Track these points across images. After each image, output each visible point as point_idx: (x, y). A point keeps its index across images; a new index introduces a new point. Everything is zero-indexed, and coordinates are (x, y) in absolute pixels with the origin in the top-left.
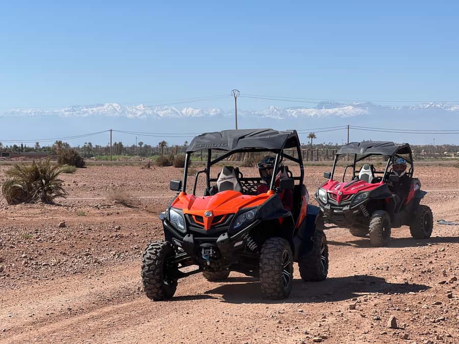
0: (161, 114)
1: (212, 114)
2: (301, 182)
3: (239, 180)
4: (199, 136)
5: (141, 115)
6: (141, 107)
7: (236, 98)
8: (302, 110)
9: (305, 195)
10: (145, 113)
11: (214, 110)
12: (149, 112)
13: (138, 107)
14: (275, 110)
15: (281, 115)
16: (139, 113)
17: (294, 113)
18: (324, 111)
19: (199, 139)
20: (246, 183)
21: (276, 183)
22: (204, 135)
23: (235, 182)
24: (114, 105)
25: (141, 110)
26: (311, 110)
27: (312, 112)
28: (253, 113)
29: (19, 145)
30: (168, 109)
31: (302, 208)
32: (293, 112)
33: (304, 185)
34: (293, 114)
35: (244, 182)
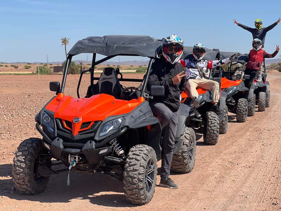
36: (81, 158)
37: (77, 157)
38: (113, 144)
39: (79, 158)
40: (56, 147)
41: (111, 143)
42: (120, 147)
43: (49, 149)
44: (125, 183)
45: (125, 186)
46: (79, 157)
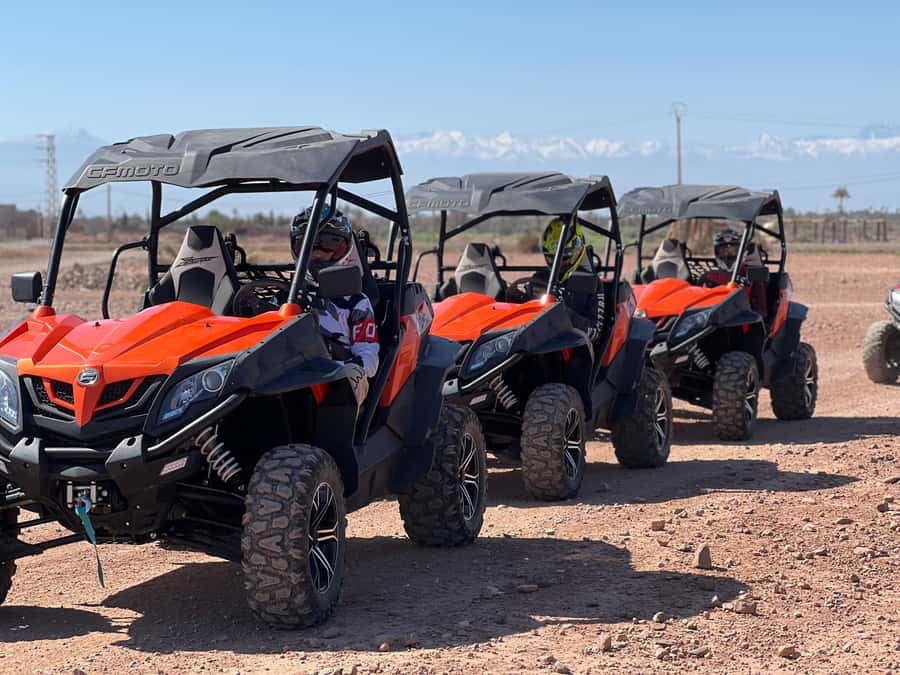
0: (546, 151)
1: (645, 152)
2: (781, 268)
3: (686, 260)
4: (631, 193)
5: (507, 154)
6: (505, 138)
7: (678, 120)
8: (829, 142)
9: (785, 287)
10: (513, 151)
11: (649, 144)
12: (522, 148)
13: (501, 139)
14: (772, 143)
15: (784, 153)
16: (502, 150)
17: (811, 149)
18: (873, 143)
19: (629, 199)
20: (697, 264)
21: (742, 271)
22: (637, 190)
23: (681, 264)
24: (455, 135)
25: (503, 145)
26: (846, 141)
27: (849, 146)
28: (726, 149)
29: (266, 213)
30: (558, 141)
31: (780, 308)
32: (808, 146)
33: (786, 274)
34: (809, 150)
35: (693, 263)
36: (105, 494)
37: (93, 489)
38: (205, 445)
39: (99, 494)
40: (25, 466)
41: (199, 442)
42: (227, 453)
43: (3, 472)
44: (247, 570)
45: (248, 580)
46: (100, 488)
